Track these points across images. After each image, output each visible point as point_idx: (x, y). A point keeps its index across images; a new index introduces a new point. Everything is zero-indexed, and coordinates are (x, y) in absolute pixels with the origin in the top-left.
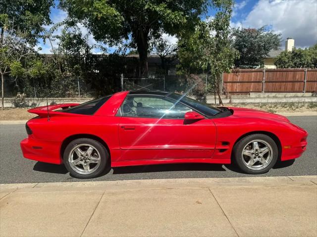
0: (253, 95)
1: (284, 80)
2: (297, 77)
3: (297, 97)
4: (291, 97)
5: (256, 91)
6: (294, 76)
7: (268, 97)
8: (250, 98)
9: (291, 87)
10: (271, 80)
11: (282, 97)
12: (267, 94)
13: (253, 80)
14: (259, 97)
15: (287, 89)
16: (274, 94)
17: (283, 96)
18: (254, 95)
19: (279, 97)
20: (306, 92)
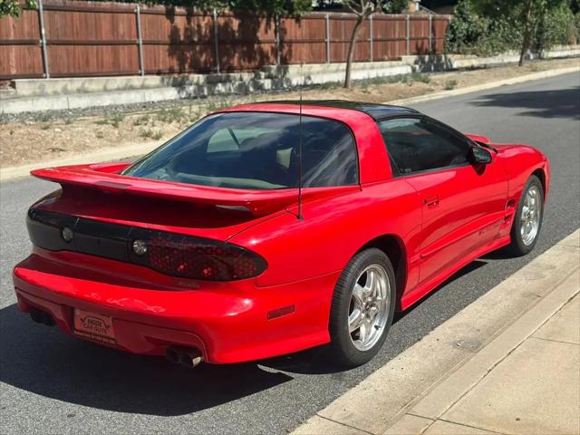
0: (24, 86)
1: (93, 39)
2: (121, 30)
3: (132, 88)
4: (118, 89)
5: (28, 72)
6: (114, 28)
7: (66, 92)
8: (17, 97)
9: (111, 60)
10: (62, 38)
11: (98, 91)
12: (61, 83)
13: (12, 38)
14: (43, 95)
15: (102, 66)
16: (77, 83)
17: (101, 87)
18: (27, 86)
19: (93, 92)
20: (146, 74)
